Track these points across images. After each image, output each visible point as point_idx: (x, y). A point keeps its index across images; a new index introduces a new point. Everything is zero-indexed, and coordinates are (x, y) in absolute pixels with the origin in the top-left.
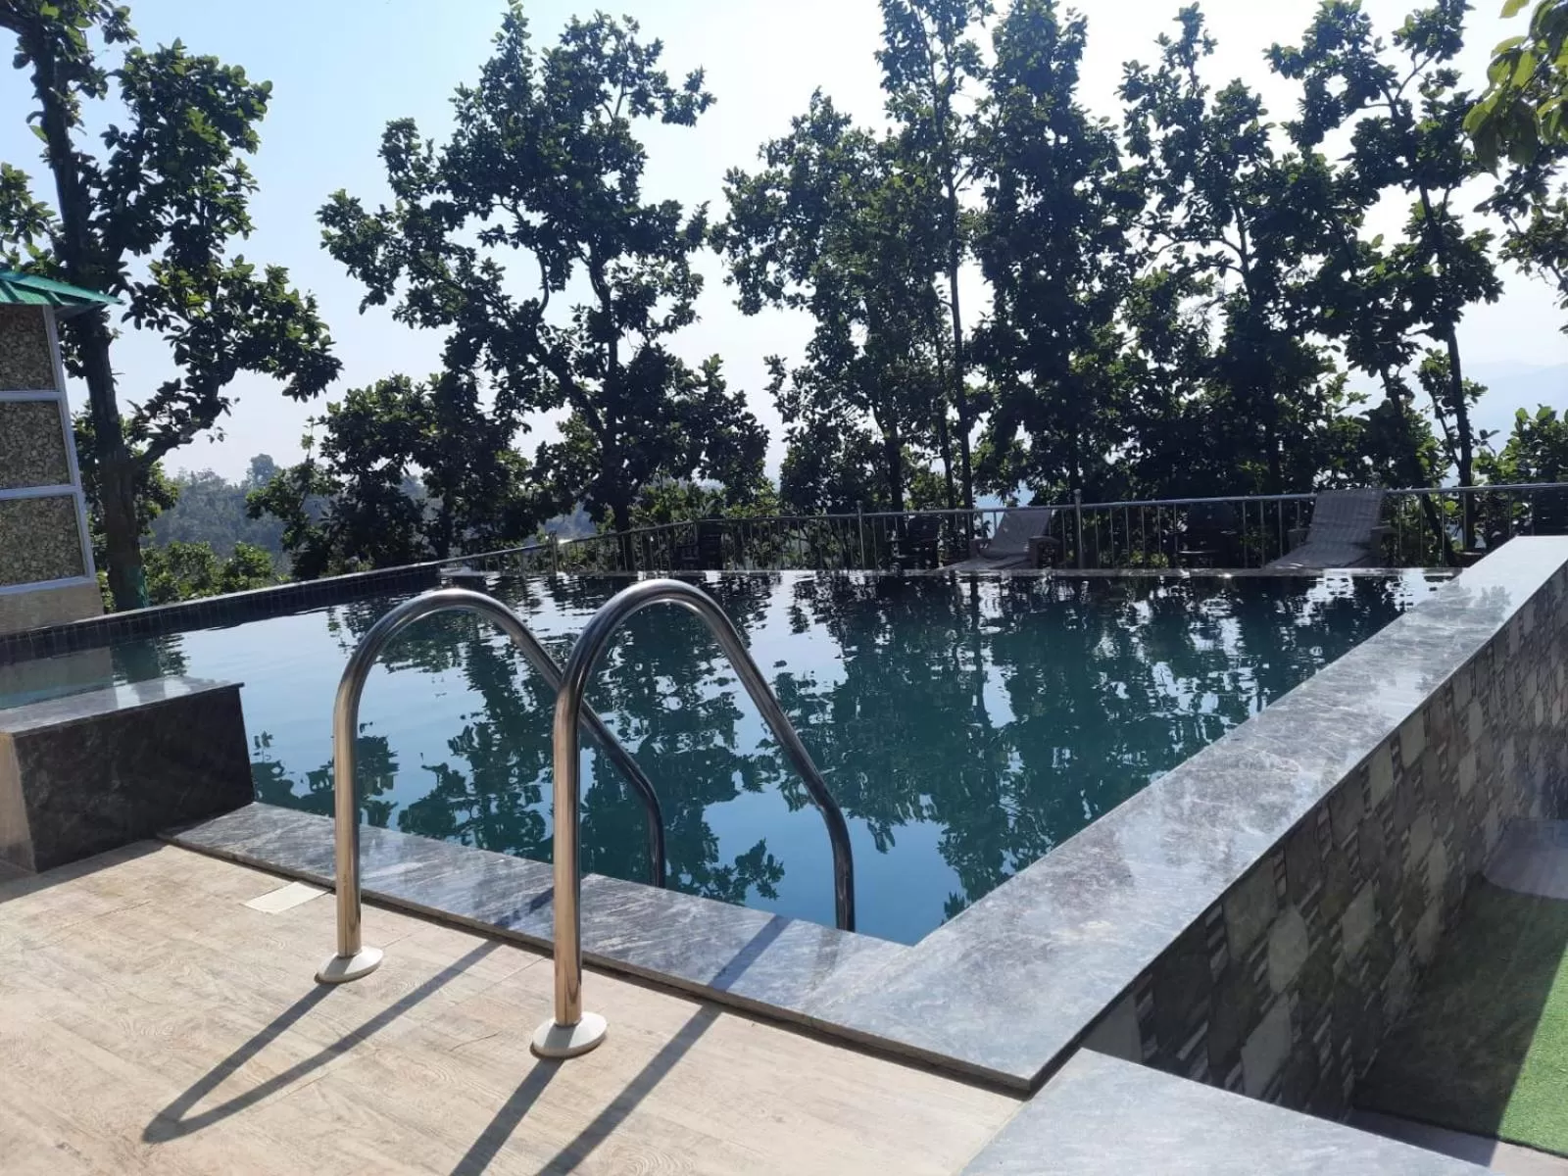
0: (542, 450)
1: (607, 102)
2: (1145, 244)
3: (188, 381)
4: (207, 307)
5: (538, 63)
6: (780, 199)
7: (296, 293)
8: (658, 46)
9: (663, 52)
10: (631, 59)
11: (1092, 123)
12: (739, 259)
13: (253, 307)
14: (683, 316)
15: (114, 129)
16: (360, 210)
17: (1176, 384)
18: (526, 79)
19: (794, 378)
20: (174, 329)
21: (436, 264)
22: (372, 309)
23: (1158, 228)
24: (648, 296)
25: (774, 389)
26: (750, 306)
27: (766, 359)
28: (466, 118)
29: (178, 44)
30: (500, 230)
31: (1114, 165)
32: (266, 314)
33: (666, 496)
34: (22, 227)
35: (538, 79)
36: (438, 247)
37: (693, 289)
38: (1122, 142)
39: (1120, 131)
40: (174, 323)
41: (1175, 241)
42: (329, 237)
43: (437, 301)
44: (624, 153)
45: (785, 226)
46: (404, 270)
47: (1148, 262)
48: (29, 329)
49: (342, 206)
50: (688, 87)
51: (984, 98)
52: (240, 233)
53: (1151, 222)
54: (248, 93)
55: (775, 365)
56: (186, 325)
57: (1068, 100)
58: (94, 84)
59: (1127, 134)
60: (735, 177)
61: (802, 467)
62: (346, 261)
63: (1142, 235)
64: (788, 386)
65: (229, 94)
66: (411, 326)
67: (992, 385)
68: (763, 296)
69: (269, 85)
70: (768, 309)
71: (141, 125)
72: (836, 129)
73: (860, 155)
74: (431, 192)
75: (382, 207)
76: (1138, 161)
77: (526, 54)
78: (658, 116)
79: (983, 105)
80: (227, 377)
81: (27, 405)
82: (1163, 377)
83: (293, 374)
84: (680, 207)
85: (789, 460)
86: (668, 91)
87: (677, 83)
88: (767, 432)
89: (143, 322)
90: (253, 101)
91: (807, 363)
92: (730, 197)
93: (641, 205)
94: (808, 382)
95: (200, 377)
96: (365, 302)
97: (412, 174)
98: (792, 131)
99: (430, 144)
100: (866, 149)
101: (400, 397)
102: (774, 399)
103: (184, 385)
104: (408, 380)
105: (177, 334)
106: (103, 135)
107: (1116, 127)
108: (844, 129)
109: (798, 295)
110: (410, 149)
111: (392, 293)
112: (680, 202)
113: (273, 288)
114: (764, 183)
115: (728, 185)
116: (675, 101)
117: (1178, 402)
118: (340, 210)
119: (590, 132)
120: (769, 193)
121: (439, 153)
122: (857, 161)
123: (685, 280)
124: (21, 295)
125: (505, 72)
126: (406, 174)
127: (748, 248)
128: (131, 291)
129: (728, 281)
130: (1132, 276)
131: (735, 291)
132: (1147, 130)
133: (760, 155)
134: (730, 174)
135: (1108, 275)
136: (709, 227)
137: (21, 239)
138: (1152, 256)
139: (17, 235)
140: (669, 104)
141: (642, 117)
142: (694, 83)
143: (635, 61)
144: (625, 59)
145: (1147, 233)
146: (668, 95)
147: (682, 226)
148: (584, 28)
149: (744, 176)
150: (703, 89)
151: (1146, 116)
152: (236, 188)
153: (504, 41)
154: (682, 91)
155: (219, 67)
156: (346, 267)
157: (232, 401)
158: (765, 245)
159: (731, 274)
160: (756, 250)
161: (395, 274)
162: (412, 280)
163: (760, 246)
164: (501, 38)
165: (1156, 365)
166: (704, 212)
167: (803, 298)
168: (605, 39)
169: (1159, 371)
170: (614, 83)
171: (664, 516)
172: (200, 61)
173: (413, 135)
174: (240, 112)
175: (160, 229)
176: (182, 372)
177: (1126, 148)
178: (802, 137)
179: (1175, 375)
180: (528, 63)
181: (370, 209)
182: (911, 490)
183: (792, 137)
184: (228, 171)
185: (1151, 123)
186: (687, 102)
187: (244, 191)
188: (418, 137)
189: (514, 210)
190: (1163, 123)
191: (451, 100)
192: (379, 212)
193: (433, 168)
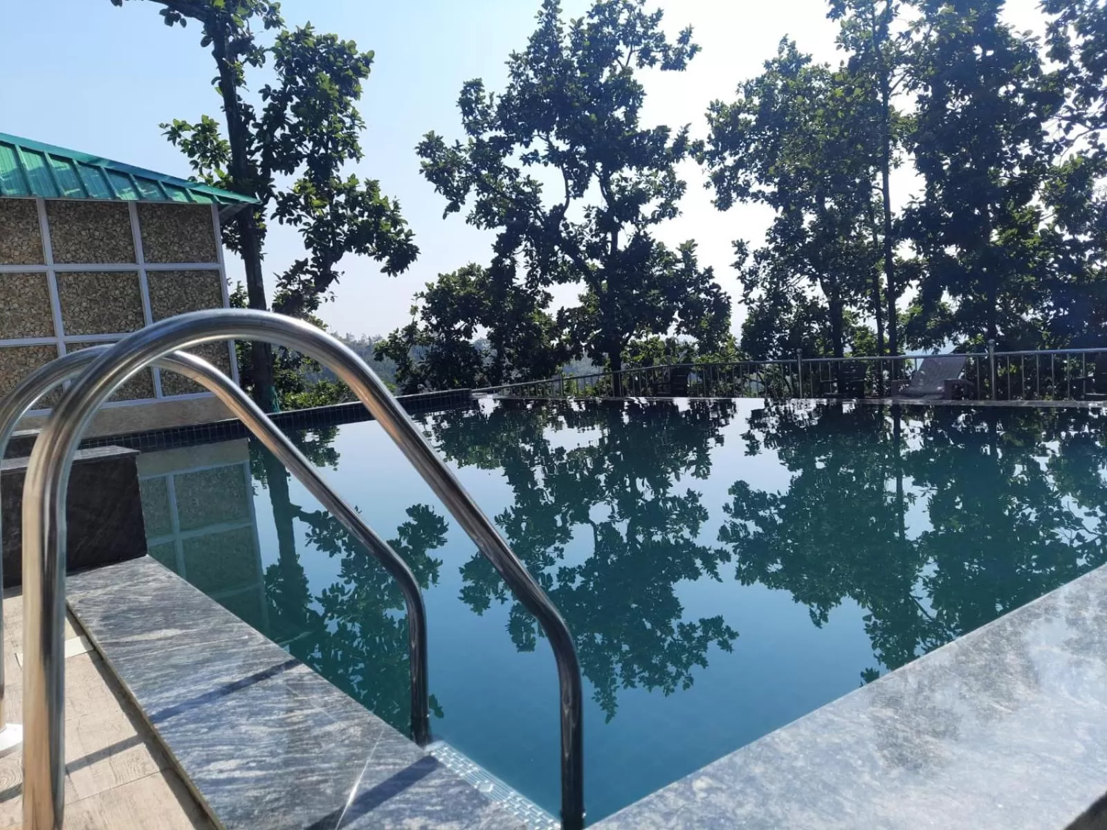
0: (561, 312)
1: (620, 58)
2: (1062, 134)
3: (313, 259)
4: (327, 209)
5: (567, 30)
6: (750, 122)
7: (386, 198)
8: (659, 14)
9: (663, 18)
10: (639, 25)
11: (1015, 36)
12: (717, 168)
13: (358, 209)
14: (668, 211)
15: (268, 87)
16: (442, 144)
17: (1089, 253)
18: (558, 43)
19: (755, 256)
20: (305, 224)
21: (496, 183)
22: (452, 215)
23: (1076, 119)
24: (642, 197)
25: (737, 265)
26: (723, 203)
27: (733, 242)
28: (516, 75)
29: (308, 26)
30: (536, 153)
31: (1036, 71)
32: (366, 214)
33: (650, 347)
34: (214, 157)
35: (567, 43)
36: (497, 169)
37: (678, 192)
38: (1043, 51)
39: (1042, 42)
40: (304, 220)
41: (1091, 129)
42: (425, 166)
43: (495, 209)
44: (629, 93)
45: (754, 141)
46: (473, 187)
47: (1065, 148)
48: (202, 221)
49: (431, 141)
50: (680, 41)
51: (916, 19)
52: (354, 159)
53: (1069, 114)
54: (358, 60)
55: (740, 247)
56: (312, 222)
57: (995, 20)
58: (256, 58)
59: (1048, 42)
60: (716, 107)
61: (759, 326)
62: (435, 182)
63: (1060, 126)
64: (750, 263)
65: (345, 60)
66: (478, 228)
67: (921, 257)
68: (734, 195)
69: (372, 53)
70: (737, 205)
71: (285, 85)
72: (798, 67)
73: (816, 84)
74: (491, 130)
75: (457, 142)
76: (1058, 66)
77: (558, 24)
78: (658, 65)
79: (917, 26)
80: (337, 257)
81: (199, 273)
82: (1078, 248)
83: (387, 258)
84: (669, 130)
85: (749, 321)
86: (665, 46)
87: (672, 40)
88: (729, 297)
89: (285, 219)
90: (360, 64)
91: (766, 245)
92: (710, 120)
93: (638, 130)
94: (766, 259)
95: (319, 258)
96: (446, 210)
97: (479, 117)
98: (764, 71)
99: (491, 97)
100: (822, 79)
101: (473, 279)
102: (738, 273)
103: (310, 263)
104: (480, 267)
105: (306, 227)
106: (261, 92)
107: (1038, 38)
108: (805, 66)
109: (760, 191)
110: (479, 100)
111: (463, 203)
112: (669, 127)
113: (369, 195)
114: (738, 109)
115: (708, 112)
116: (671, 53)
117: (1091, 270)
118: (431, 146)
119: (607, 81)
120: (742, 116)
121: (497, 101)
122: (814, 88)
123: (672, 186)
124: (194, 197)
125: (545, 39)
126: (475, 118)
127: (723, 159)
128: (276, 198)
129: (707, 186)
130: (1049, 162)
131: (713, 193)
132: (1068, 39)
133: (738, 91)
134: (712, 105)
135: (1027, 163)
136: (690, 143)
137: (213, 166)
138: (1069, 143)
139: (210, 163)
140: (666, 56)
141: (646, 67)
142: (685, 38)
143: (642, 26)
144: (634, 26)
145: (1064, 123)
146: (665, 49)
147: (669, 144)
148: (605, 5)
149: (723, 105)
150: (692, 41)
151: (1066, 27)
152: (351, 127)
153: (543, 17)
154: (675, 45)
155: (338, 42)
156: (434, 186)
157: (340, 274)
158: (737, 157)
159: (709, 180)
160: (730, 161)
161: (467, 190)
162: (478, 194)
163: (733, 158)
164: (541, 14)
165: (1071, 237)
166: (686, 132)
167: (763, 194)
168: (620, 12)
169: (1074, 243)
170: (626, 44)
171: (647, 361)
172: (326, 38)
173: (480, 90)
174: (350, 73)
175: (299, 157)
176: (309, 254)
177: (1048, 55)
178: (770, 73)
179: (1087, 245)
180: (560, 30)
181: (449, 143)
182: (852, 346)
183: (764, 77)
184: (347, 116)
185: (1071, 32)
186: (679, 53)
187: (356, 129)
188: (484, 91)
189: (547, 139)
190: (1081, 30)
191: (506, 63)
192: (455, 145)
193: (493, 112)
